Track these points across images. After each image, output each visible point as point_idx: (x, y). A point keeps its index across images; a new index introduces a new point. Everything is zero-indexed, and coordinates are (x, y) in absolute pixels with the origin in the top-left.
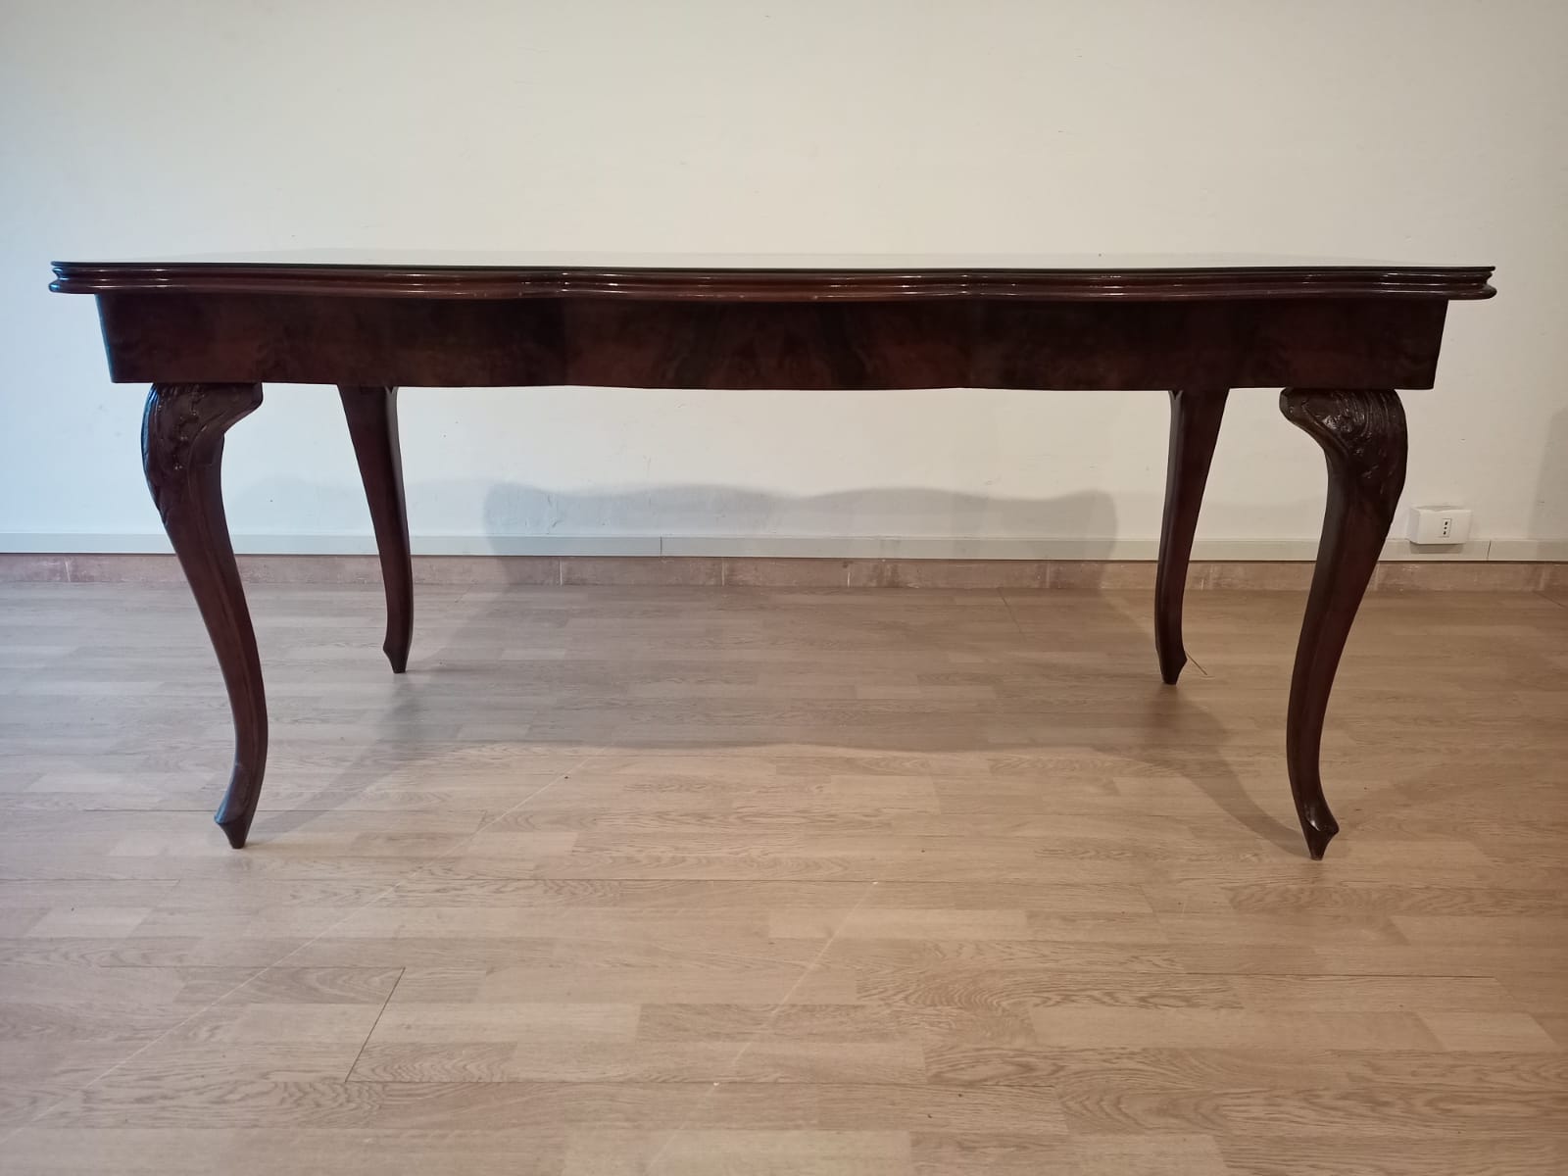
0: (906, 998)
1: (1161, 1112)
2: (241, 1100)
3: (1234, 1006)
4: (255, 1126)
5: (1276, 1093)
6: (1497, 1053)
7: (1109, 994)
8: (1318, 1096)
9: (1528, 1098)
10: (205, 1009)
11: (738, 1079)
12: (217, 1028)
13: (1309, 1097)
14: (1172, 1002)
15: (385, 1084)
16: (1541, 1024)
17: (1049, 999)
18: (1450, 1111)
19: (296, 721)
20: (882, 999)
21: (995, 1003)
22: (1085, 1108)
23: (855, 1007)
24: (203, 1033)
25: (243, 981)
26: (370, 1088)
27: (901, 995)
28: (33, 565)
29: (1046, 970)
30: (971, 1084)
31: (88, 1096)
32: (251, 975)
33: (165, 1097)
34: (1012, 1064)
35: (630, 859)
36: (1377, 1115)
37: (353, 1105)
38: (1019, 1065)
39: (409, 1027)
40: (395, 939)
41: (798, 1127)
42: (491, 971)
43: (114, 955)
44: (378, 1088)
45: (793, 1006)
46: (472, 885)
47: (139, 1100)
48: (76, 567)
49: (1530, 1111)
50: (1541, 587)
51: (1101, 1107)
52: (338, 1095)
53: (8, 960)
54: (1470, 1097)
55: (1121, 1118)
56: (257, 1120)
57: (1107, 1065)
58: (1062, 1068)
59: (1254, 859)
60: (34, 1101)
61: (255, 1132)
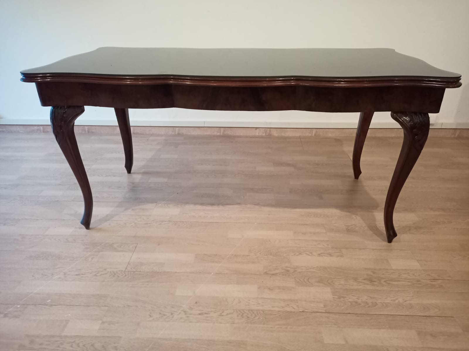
0: (260, 254)
1: (319, 282)
2: (100, 275)
3: (342, 256)
4: (104, 282)
5: (348, 278)
6: (405, 269)
7: (311, 253)
8: (358, 279)
9: (409, 280)
10: (90, 253)
11: (218, 272)
12: (93, 258)
13: (356, 279)
14: (326, 255)
15: (134, 272)
16: (418, 262)
17: (296, 254)
18: (390, 283)
19: (107, 176)
20: (254, 254)
21: (282, 255)
22: (300, 280)
23: (248, 255)
24: (90, 259)
25: (99, 246)
26: (131, 273)
27: (259, 253)
28: (32, 128)
29: (296, 247)
30: (273, 274)
31: (65, 274)
32: (101, 245)
33: (82, 274)
34: (285, 270)
35: (193, 216)
36: (372, 284)
37: (127, 277)
38: (286, 270)
39: (139, 258)
40: (135, 236)
41: (231, 284)
42: (159, 245)
43: (67, 239)
44: (132, 273)
45: (232, 255)
46: (154, 222)
47: (77, 275)
48: (44, 129)
49: (409, 284)
50: (456, 135)
51: (304, 281)
52: (123, 275)
53: (42, 240)
54: (396, 280)
55: (308, 283)
56: (104, 280)
57: (307, 270)
58: (296, 271)
59: (355, 218)
60: (53, 274)
61: (104, 283)
